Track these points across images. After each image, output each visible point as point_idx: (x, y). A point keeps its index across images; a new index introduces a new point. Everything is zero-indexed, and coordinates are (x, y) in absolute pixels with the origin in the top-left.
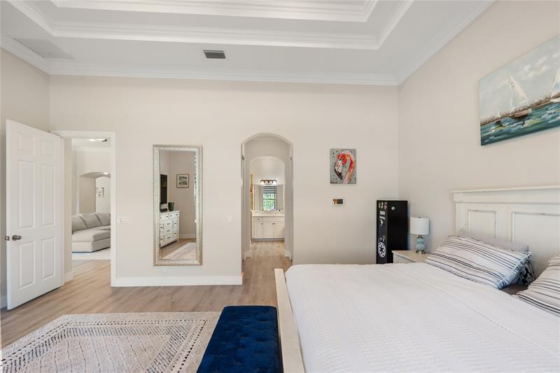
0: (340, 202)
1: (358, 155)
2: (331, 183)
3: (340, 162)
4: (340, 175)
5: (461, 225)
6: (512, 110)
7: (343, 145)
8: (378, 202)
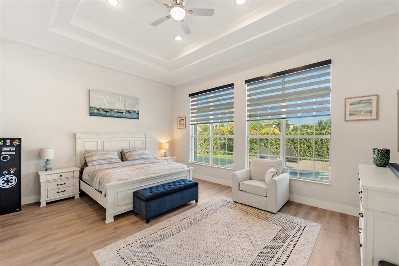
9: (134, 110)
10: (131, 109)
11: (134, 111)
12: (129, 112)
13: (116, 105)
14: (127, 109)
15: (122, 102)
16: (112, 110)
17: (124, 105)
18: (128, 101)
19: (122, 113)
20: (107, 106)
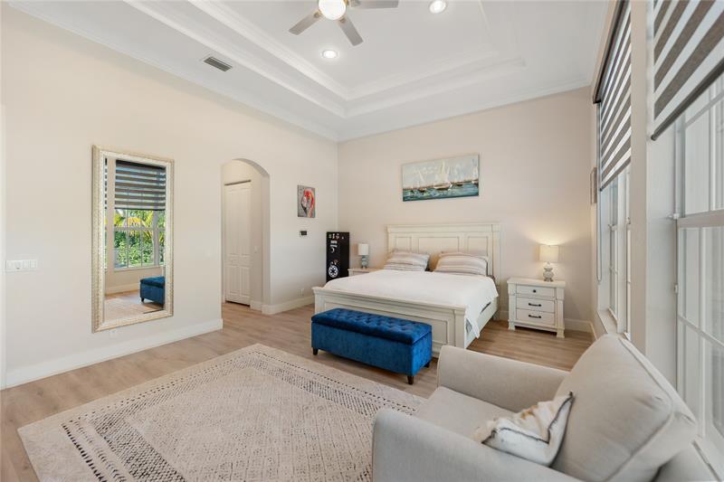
0: (304, 233)
1: (316, 193)
2: (299, 216)
3: (305, 198)
4: (305, 209)
5: (391, 246)
6: (418, 186)
7: (307, 183)
8: (328, 234)
9: (467, 179)
10: (461, 179)
11: (468, 182)
12: (459, 185)
13: (437, 177)
14: (456, 181)
15: (446, 170)
16: (430, 188)
17: (450, 174)
18: (458, 166)
19: (446, 189)
20: (423, 183)
